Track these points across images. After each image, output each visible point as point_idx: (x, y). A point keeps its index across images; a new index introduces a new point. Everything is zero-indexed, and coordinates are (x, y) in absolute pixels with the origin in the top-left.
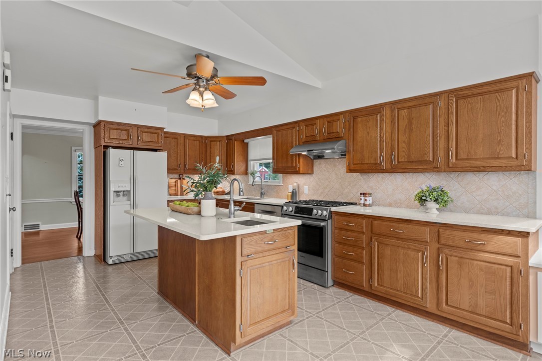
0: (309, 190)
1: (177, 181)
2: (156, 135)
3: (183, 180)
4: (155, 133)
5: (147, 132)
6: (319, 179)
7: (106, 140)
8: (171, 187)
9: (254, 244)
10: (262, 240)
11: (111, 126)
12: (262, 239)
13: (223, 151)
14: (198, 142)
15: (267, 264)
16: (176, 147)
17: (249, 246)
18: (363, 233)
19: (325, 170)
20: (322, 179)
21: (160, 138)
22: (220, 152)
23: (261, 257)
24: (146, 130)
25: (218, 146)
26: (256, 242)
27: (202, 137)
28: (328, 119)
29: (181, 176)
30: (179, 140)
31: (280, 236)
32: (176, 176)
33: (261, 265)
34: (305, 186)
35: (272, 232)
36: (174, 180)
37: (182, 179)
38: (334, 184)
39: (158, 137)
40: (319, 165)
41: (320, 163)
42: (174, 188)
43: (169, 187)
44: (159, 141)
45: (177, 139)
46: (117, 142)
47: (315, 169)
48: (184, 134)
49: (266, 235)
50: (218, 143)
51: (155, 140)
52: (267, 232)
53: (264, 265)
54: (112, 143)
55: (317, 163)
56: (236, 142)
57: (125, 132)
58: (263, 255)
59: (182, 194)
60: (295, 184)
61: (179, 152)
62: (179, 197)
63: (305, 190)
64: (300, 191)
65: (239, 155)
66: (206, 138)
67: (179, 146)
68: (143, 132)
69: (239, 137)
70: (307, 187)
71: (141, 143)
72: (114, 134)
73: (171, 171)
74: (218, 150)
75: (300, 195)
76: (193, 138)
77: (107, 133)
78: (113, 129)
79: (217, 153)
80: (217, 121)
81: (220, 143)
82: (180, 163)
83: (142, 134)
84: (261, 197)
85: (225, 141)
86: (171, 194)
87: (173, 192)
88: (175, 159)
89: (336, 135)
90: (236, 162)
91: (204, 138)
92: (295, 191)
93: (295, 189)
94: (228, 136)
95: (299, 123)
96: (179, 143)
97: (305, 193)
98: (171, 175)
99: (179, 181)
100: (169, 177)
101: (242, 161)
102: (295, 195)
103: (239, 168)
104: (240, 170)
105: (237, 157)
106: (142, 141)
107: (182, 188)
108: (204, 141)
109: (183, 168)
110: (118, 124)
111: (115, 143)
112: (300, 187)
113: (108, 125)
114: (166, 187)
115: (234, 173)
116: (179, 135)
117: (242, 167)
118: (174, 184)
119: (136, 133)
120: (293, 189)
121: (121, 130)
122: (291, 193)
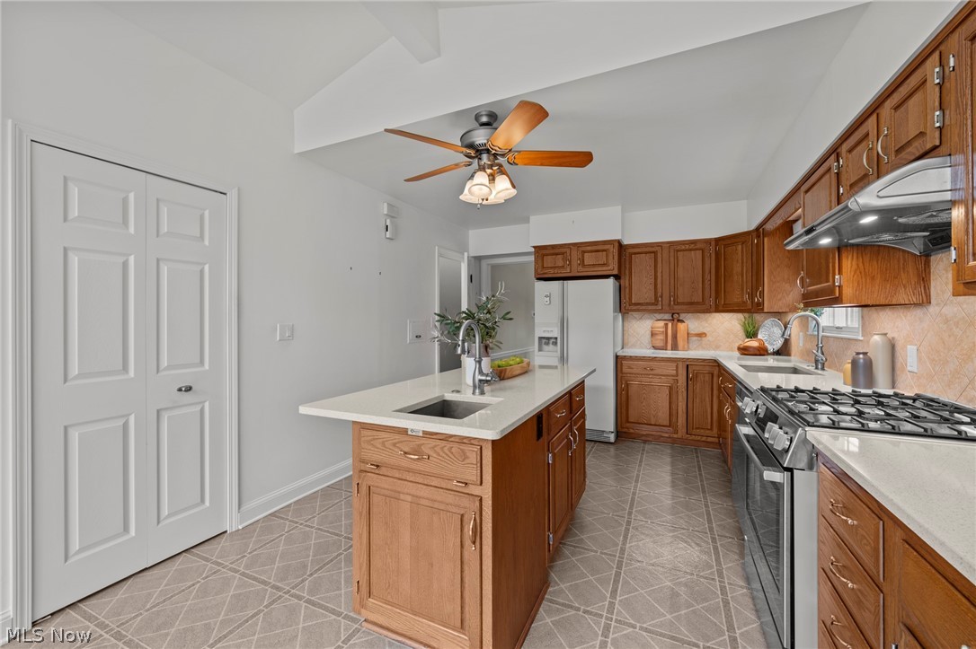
0: (919, 359)
1: (666, 325)
2: (605, 253)
3: (679, 324)
4: (603, 251)
5: (592, 251)
7: (539, 270)
8: (657, 334)
9: (379, 446)
10: (394, 445)
11: (545, 252)
12: (396, 443)
13: (749, 261)
14: (699, 253)
15: (408, 498)
16: (653, 267)
17: (370, 447)
21: (611, 257)
23: (395, 478)
24: (589, 248)
25: (740, 254)
26: (383, 444)
27: (708, 241)
29: (675, 316)
30: (659, 255)
31: (438, 449)
32: (668, 316)
33: (395, 495)
34: (909, 347)
35: (421, 434)
36: (662, 324)
37: (676, 321)
39: (607, 256)
40: (946, 271)
42: (661, 337)
43: (653, 334)
44: (610, 262)
45: (655, 252)
46: (552, 271)
47: (936, 286)
49: (406, 438)
50: (740, 246)
51: (603, 261)
52: (409, 433)
53: (401, 496)
54: (546, 273)
55: (941, 266)
56: (766, 239)
57: (560, 257)
58: (400, 476)
59: (675, 347)
60: (876, 338)
61: (659, 275)
62: (669, 354)
63: (910, 358)
64: (899, 360)
65: (778, 266)
66: (718, 240)
67: (659, 265)
68: (584, 252)
69: (770, 226)
70: (915, 347)
71: (582, 269)
72: (549, 261)
73: (644, 307)
74: (740, 261)
75: (898, 372)
76: (687, 247)
77: (540, 262)
78: (547, 255)
79: (737, 268)
80: (746, 201)
81: (742, 248)
82: (659, 294)
83: (583, 256)
84: (817, 368)
85: (753, 241)
86: (654, 348)
87: (660, 344)
88: (652, 287)
89: (916, 147)
90: (769, 283)
91: (713, 243)
92: (862, 361)
93: (865, 354)
94: (757, 229)
95: (839, 150)
96: (659, 260)
97: (909, 368)
98: (656, 315)
99: (670, 325)
100: (652, 319)
101: (788, 279)
102: (861, 371)
103: (779, 297)
104: (780, 300)
105: (771, 273)
106: (584, 266)
107: (675, 337)
108: (712, 248)
109: (667, 302)
110: (553, 247)
111: (550, 274)
112: (898, 348)
113: (541, 252)
114: (649, 333)
115: (763, 309)
116: (660, 245)
117: (788, 295)
118: (661, 330)
119: (575, 255)
120: (858, 354)
121: (557, 254)
122: (850, 365)
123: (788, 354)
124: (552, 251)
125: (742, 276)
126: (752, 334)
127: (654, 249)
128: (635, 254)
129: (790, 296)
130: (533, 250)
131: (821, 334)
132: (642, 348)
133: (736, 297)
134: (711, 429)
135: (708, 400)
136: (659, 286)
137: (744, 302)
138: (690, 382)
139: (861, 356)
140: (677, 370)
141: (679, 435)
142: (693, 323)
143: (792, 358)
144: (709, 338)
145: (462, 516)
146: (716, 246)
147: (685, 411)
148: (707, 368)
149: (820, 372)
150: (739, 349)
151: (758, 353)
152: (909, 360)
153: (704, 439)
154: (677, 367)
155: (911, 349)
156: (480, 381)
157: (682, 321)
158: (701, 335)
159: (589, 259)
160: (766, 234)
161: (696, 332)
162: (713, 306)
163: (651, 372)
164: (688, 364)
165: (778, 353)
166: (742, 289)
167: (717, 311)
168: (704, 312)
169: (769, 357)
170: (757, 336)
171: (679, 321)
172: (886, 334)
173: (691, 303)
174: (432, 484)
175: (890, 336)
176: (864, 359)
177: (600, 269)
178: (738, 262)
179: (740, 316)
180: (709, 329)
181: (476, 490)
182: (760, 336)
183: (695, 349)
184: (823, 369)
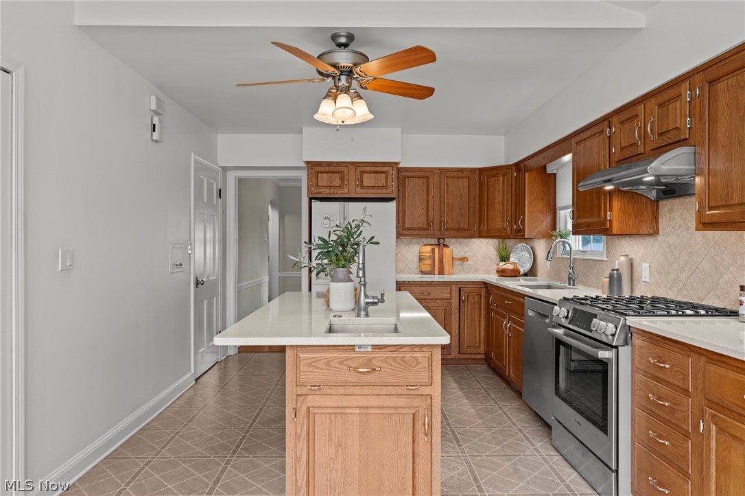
0: (651, 272)
1: (434, 249)
2: (384, 175)
3: (445, 249)
4: (382, 172)
5: (371, 172)
6: (669, 246)
7: (313, 189)
8: (424, 259)
9: (322, 366)
10: (341, 363)
11: (319, 169)
12: (343, 362)
13: (509, 192)
14: (466, 181)
15: (357, 411)
16: (425, 192)
17: (311, 369)
18: (686, 392)
19: (681, 226)
20: (676, 248)
21: (390, 179)
22: (504, 196)
23: (341, 394)
24: (368, 169)
25: (501, 184)
27: (473, 171)
28: (660, 99)
29: (441, 241)
30: (431, 180)
31: (390, 360)
32: (434, 241)
33: (342, 411)
34: (643, 264)
35: (369, 349)
36: (429, 248)
37: (442, 245)
38: (699, 260)
39: (386, 178)
40: (670, 213)
41: (672, 209)
42: (428, 262)
43: (421, 259)
44: (389, 184)
45: (427, 178)
46: (327, 190)
47: (663, 222)
48: (439, 169)
49: (353, 355)
50: (501, 178)
51: (383, 182)
52: (357, 349)
53: (348, 411)
54: (321, 193)
55: (666, 209)
56: (527, 174)
57: (337, 175)
58: (347, 392)
59: (441, 272)
60: (622, 258)
61: (431, 199)
62: (436, 278)
63: (644, 272)
64: (636, 274)
65: (535, 199)
66: (482, 170)
67: (431, 190)
68: (363, 172)
69: (530, 163)
70: (648, 264)
71: (361, 191)
72: (324, 179)
73: (416, 232)
74: (501, 191)
75: (635, 283)
76: (456, 174)
77: (313, 179)
78: (323, 172)
79: (498, 197)
80: (504, 137)
81: (503, 178)
82: (431, 219)
83: (362, 177)
84: (569, 284)
85: (512, 174)
86: (423, 273)
87: (427, 268)
88: (424, 212)
89: (674, 136)
90: (529, 213)
91: (477, 172)
92: (616, 275)
93: (617, 270)
94: (517, 164)
95: (610, 119)
96: (431, 185)
97: (643, 279)
98: (423, 240)
99: (437, 249)
100: (419, 243)
101: (542, 210)
102: (615, 283)
103: (536, 225)
104: (536, 227)
105: (530, 204)
106: (363, 187)
107: (441, 261)
108: (477, 177)
109: (438, 226)
110: (329, 164)
111: (326, 193)
112: (635, 265)
113: (314, 168)
114: (416, 259)
115: (524, 235)
116: (431, 170)
117: (542, 223)
118: (429, 255)
119: (352, 174)
120: (613, 270)
121: (333, 172)
122: (608, 279)
123: (535, 276)
124: (327, 169)
125: (503, 206)
126: (504, 258)
127: (426, 174)
128: (409, 177)
129: (544, 225)
130: (304, 165)
131: (573, 256)
132: (410, 273)
133: (498, 222)
134: (479, 347)
135: (477, 319)
136: (430, 211)
137: (504, 228)
138: (462, 304)
139: (615, 272)
140: (451, 293)
141: (452, 356)
142: (456, 248)
143: (538, 278)
144: (470, 262)
145: (414, 414)
146: (480, 175)
147: (457, 332)
148: (477, 291)
149: (572, 287)
150: (498, 271)
151: (513, 274)
152: (644, 273)
153: (473, 356)
154: (451, 290)
155: (645, 266)
156: (367, 303)
157: (447, 246)
158: (464, 259)
159: (368, 180)
160: (527, 170)
161: (459, 257)
162: (477, 232)
163: (428, 297)
164: (461, 287)
165: (526, 275)
166: (503, 217)
167: (481, 236)
168: (469, 238)
169: (521, 278)
170: (509, 260)
171: (444, 245)
172: (627, 256)
173: (459, 229)
174: (382, 393)
175: (630, 256)
176: (617, 274)
177: (380, 191)
178: (500, 193)
179: (495, 241)
180: (469, 254)
181: (425, 390)
182: (512, 260)
183: (458, 274)
184: (574, 285)
